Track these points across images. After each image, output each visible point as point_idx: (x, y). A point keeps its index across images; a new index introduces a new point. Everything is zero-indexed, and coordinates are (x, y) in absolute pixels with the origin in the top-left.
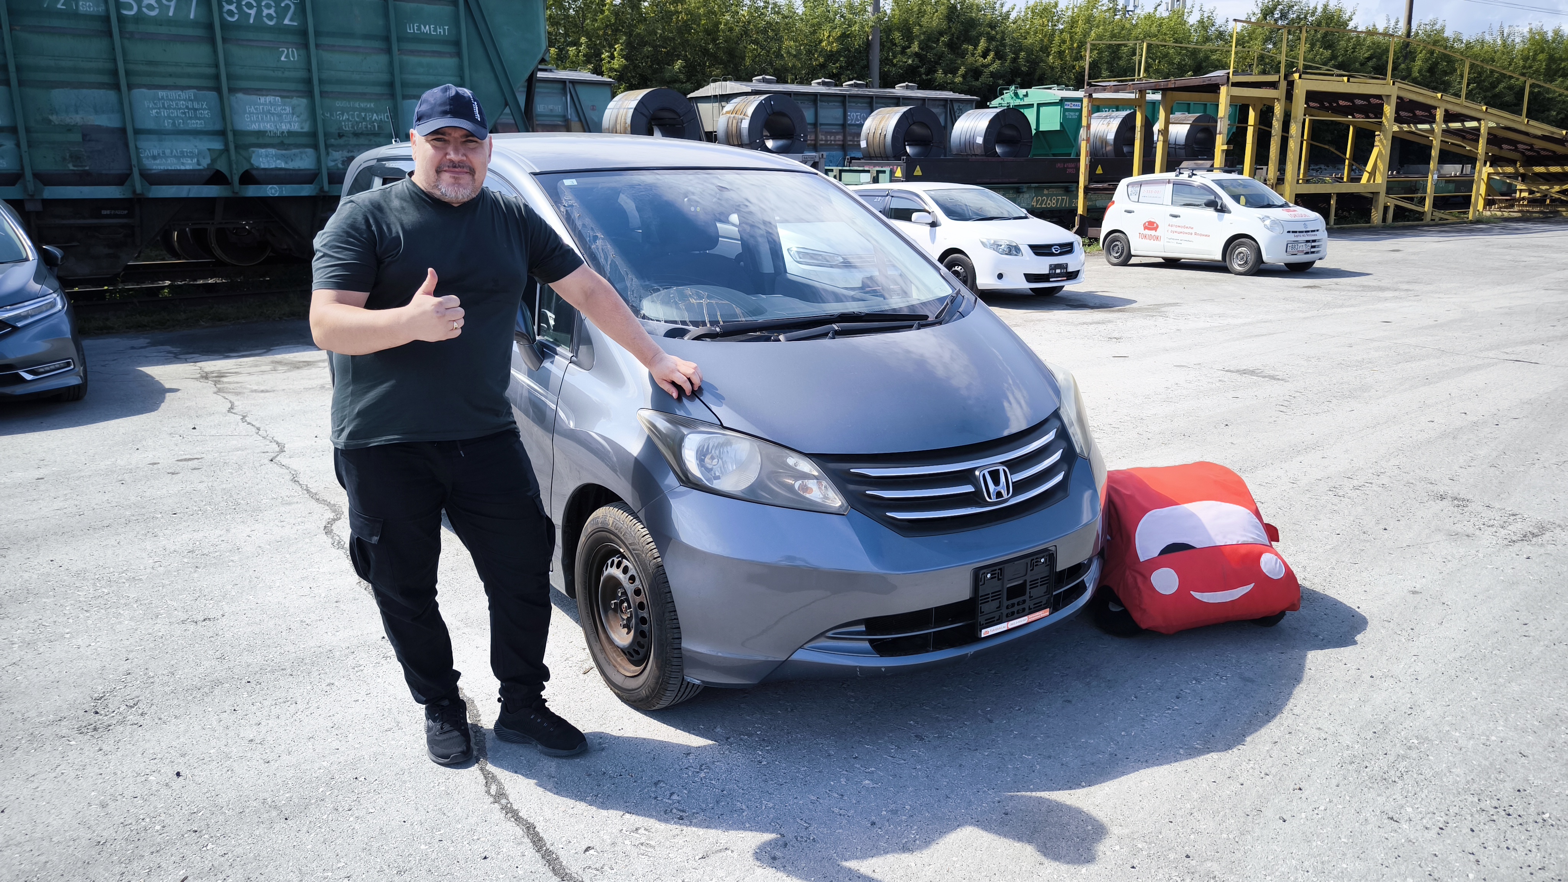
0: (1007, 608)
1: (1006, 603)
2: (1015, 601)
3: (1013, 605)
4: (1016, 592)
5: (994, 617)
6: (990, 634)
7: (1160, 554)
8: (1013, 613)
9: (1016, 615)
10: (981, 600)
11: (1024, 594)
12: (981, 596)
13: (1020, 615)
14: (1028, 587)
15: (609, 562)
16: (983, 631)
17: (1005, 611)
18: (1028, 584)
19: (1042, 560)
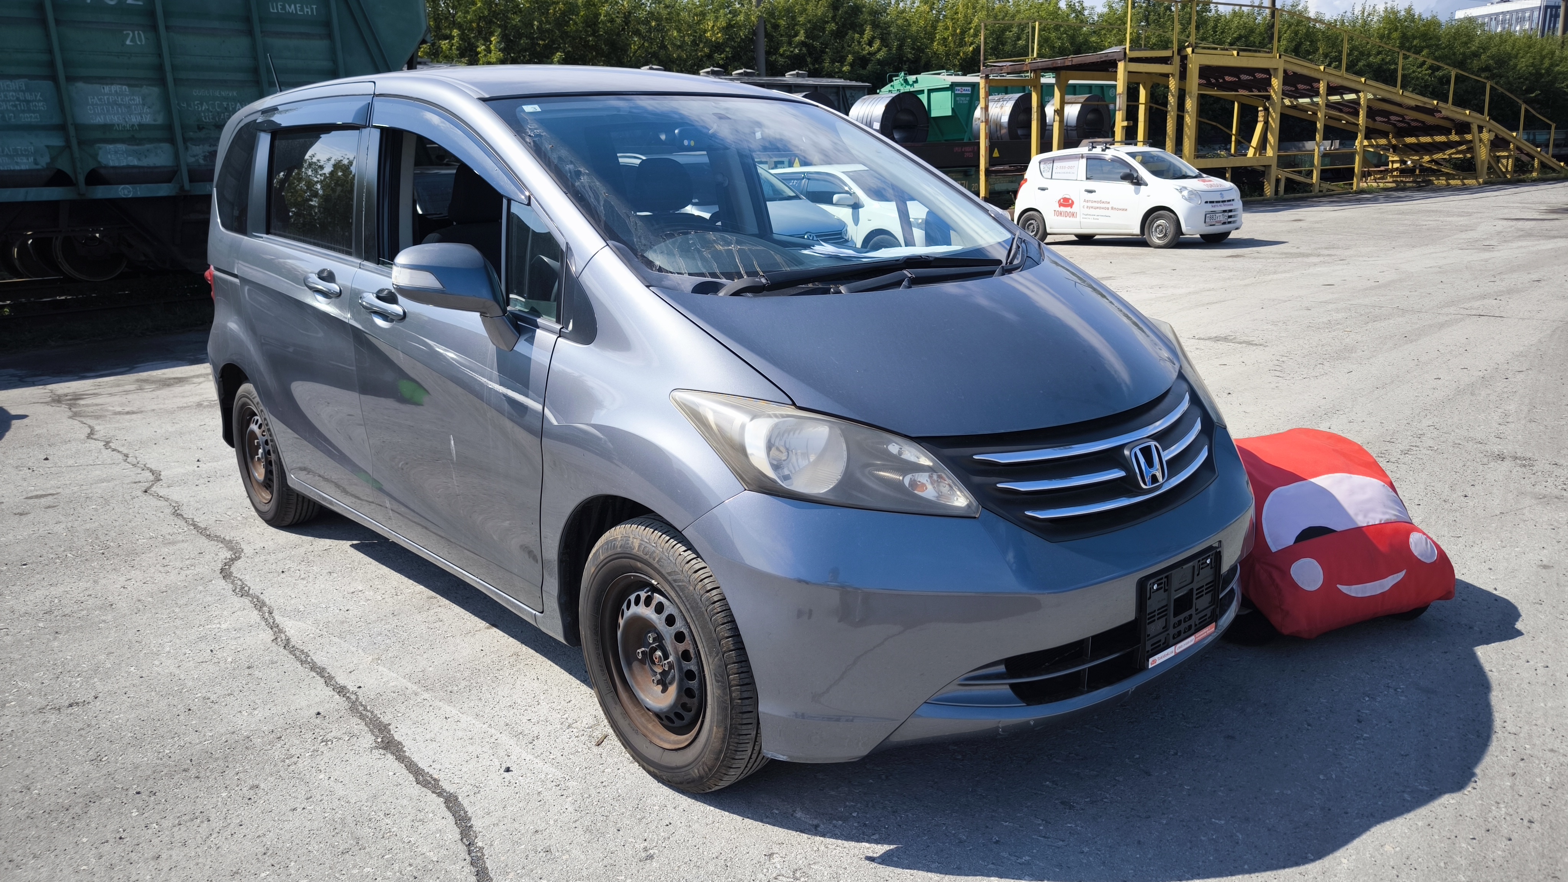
0: (1174, 627)
1: (1173, 620)
2: (1182, 617)
3: (1180, 622)
4: (1183, 604)
5: (1160, 641)
6: (1158, 662)
7: (1295, 542)
8: (1179, 633)
9: (1183, 635)
10: (1149, 619)
11: (1191, 608)
12: (1149, 614)
13: (1186, 634)
14: (1195, 597)
15: (633, 597)
16: (1151, 660)
17: (1172, 631)
18: (1195, 592)
19: (1208, 562)
